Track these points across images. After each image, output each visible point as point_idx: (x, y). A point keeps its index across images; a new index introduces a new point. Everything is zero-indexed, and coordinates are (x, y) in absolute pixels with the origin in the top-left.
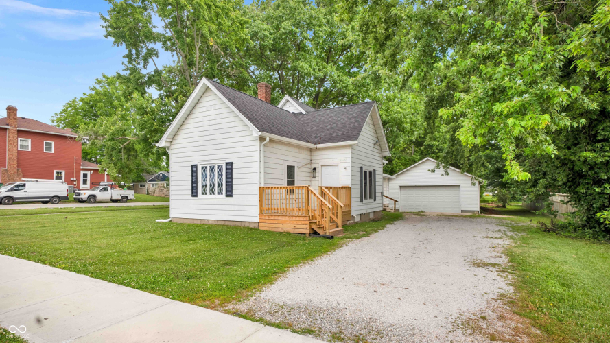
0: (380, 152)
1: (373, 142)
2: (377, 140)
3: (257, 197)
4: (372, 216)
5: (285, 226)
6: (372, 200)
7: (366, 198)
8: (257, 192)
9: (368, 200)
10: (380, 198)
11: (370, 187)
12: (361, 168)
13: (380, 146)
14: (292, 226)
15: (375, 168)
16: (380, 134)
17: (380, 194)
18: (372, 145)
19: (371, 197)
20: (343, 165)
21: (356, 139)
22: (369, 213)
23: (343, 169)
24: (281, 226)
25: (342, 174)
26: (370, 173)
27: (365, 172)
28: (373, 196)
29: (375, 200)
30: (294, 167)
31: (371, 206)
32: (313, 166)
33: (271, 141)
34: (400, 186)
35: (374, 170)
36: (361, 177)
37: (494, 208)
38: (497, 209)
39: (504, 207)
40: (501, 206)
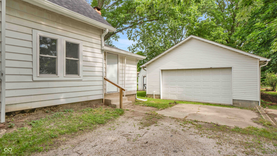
34: (162, 70)
37: (264, 92)
38: (268, 93)
39: (273, 90)
40: (270, 90)
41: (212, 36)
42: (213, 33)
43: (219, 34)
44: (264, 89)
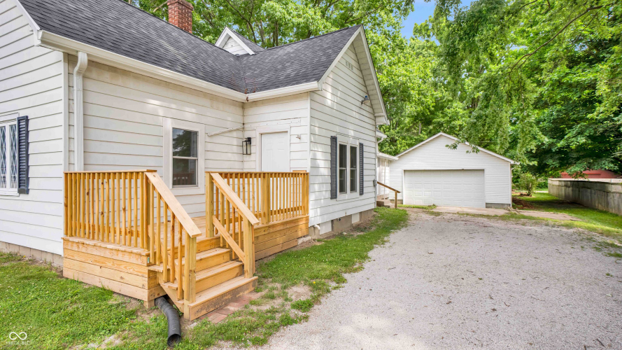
0: (372, 116)
1: (361, 99)
2: (365, 95)
3: (60, 197)
4: (356, 220)
5: (106, 272)
6: (357, 194)
7: (343, 190)
8: (61, 184)
9: (348, 195)
10: (372, 189)
11: (353, 173)
12: (334, 139)
13: (372, 106)
14: (117, 276)
15: (362, 142)
16: (372, 87)
17: (372, 184)
18: (359, 104)
19: (353, 189)
20: (295, 131)
21: (318, 79)
22: (350, 216)
23: (295, 140)
24: (97, 270)
25: (294, 147)
26: (353, 149)
27: (343, 148)
28: (356, 186)
29: (362, 193)
30: (196, 133)
31: (354, 205)
32: (247, 135)
33: (93, 63)
34: (405, 171)
35: (361, 145)
36: (333, 154)
37: (518, 198)
38: (522, 198)
39: (528, 195)
40: (525, 195)
41: (446, 115)
42: (448, 111)
43: (457, 113)
44: (518, 194)
